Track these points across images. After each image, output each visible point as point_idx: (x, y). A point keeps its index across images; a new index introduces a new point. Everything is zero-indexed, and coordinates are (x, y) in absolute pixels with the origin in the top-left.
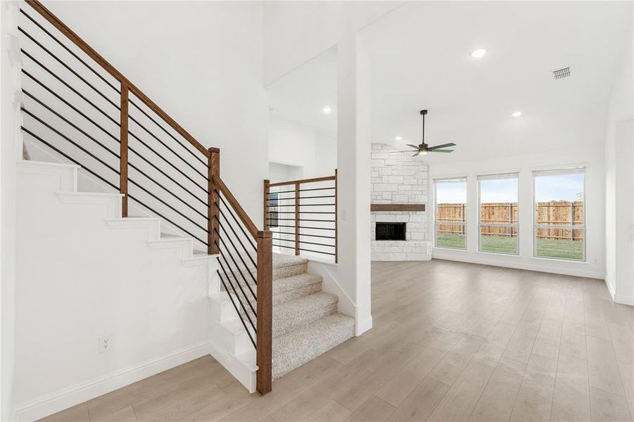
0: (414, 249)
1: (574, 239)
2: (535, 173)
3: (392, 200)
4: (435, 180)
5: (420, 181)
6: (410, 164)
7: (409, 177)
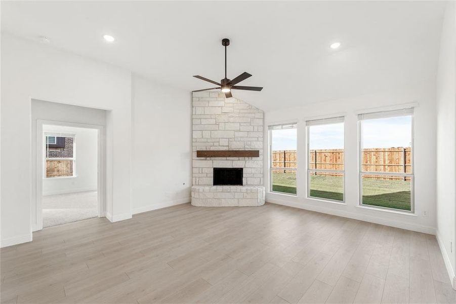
0: (245, 194)
1: (405, 180)
2: (361, 116)
3: (228, 146)
4: (271, 127)
5: (256, 128)
6: (246, 111)
7: (245, 124)
